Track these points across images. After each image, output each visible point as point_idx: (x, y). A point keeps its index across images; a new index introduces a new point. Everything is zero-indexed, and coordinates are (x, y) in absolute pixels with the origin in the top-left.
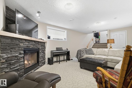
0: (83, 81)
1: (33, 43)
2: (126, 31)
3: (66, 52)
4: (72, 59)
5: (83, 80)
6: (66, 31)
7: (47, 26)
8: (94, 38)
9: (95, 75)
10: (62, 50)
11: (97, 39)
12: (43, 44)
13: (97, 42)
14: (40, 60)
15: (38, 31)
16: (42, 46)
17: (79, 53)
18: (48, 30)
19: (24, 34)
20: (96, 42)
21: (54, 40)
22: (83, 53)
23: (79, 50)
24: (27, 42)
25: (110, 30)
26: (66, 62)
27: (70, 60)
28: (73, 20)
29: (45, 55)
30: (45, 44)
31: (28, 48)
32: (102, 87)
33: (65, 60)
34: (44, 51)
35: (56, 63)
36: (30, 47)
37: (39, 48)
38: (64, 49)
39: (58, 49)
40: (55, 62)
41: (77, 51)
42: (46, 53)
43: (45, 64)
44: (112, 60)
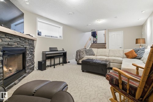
0: (90, 86)
1: (17, 40)
2: (123, 31)
3: (61, 53)
4: (69, 62)
5: (90, 84)
6: (61, 27)
7: (37, 18)
8: (92, 38)
9: (109, 77)
10: (57, 51)
11: (95, 39)
12: (31, 42)
13: (95, 42)
14: (27, 65)
15: (23, 22)
16: (30, 44)
17: (79, 54)
18: (39, 24)
19: (2, 25)
20: (93, 42)
21: (46, 37)
22: (83, 54)
23: (78, 51)
24: (8, 38)
25: (108, 30)
26: (63, 65)
27: (67, 63)
28: (73, 13)
29: (33, 58)
30: (35, 42)
31: (9, 46)
32: (119, 89)
33: (61, 63)
34: (32, 52)
35: (50, 68)
36: (13, 46)
37: (26, 47)
38: (60, 49)
39: (51, 49)
40: (48, 66)
41: (76, 52)
42: (35, 55)
43: (33, 70)
44: (114, 60)
